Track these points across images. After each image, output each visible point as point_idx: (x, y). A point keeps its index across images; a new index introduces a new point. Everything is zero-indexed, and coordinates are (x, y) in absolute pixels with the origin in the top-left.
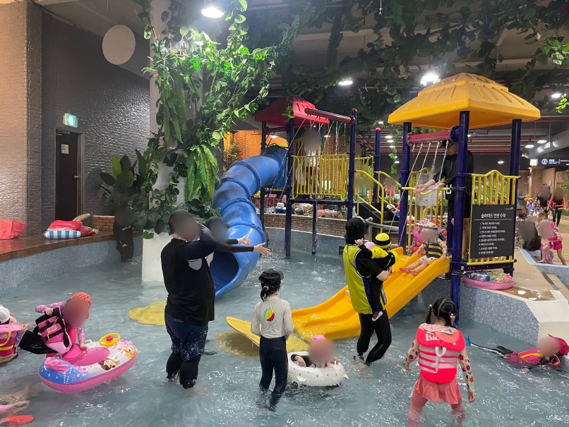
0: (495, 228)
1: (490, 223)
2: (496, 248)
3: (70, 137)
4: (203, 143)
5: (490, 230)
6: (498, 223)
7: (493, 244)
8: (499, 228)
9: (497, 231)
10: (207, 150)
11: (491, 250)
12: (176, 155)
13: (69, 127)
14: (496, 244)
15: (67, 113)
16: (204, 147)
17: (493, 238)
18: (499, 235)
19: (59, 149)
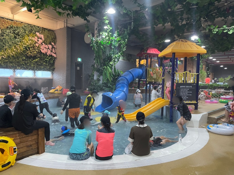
0: (187, 91)
1: (184, 89)
2: (187, 98)
3: (80, 64)
4: (107, 65)
5: (185, 91)
6: (188, 89)
7: (186, 96)
8: (188, 91)
9: (188, 92)
10: (108, 67)
11: (185, 98)
12: (100, 69)
13: (79, 62)
14: (187, 96)
15: (78, 57)
16: (108, 66)
17: (186, 94)
18: (188, 93)
19: (76, 68)
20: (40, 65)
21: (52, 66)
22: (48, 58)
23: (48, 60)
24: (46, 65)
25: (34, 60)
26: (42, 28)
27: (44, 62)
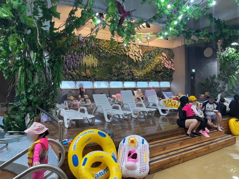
3: (193, 75)
12: (225, 78)
15: (193, 69)
16: (233, 75)
19: (191, 78)
20: (163, 77)
21: (171, 77)
22: (168, 72)
23: (169, 73)
24: (167, 77)
25: (160, 74)
26: (165, 48)
27: (166, 75)
